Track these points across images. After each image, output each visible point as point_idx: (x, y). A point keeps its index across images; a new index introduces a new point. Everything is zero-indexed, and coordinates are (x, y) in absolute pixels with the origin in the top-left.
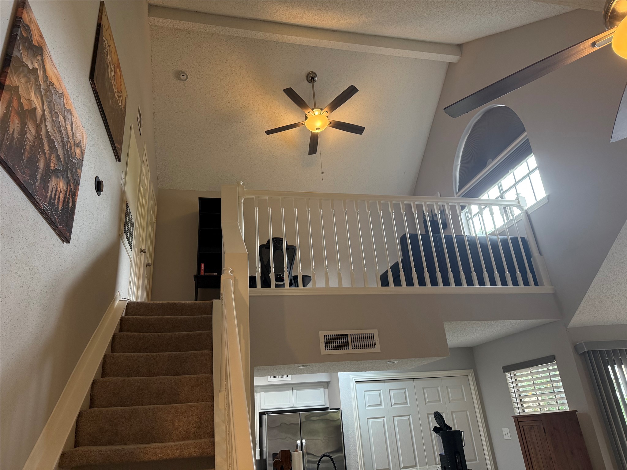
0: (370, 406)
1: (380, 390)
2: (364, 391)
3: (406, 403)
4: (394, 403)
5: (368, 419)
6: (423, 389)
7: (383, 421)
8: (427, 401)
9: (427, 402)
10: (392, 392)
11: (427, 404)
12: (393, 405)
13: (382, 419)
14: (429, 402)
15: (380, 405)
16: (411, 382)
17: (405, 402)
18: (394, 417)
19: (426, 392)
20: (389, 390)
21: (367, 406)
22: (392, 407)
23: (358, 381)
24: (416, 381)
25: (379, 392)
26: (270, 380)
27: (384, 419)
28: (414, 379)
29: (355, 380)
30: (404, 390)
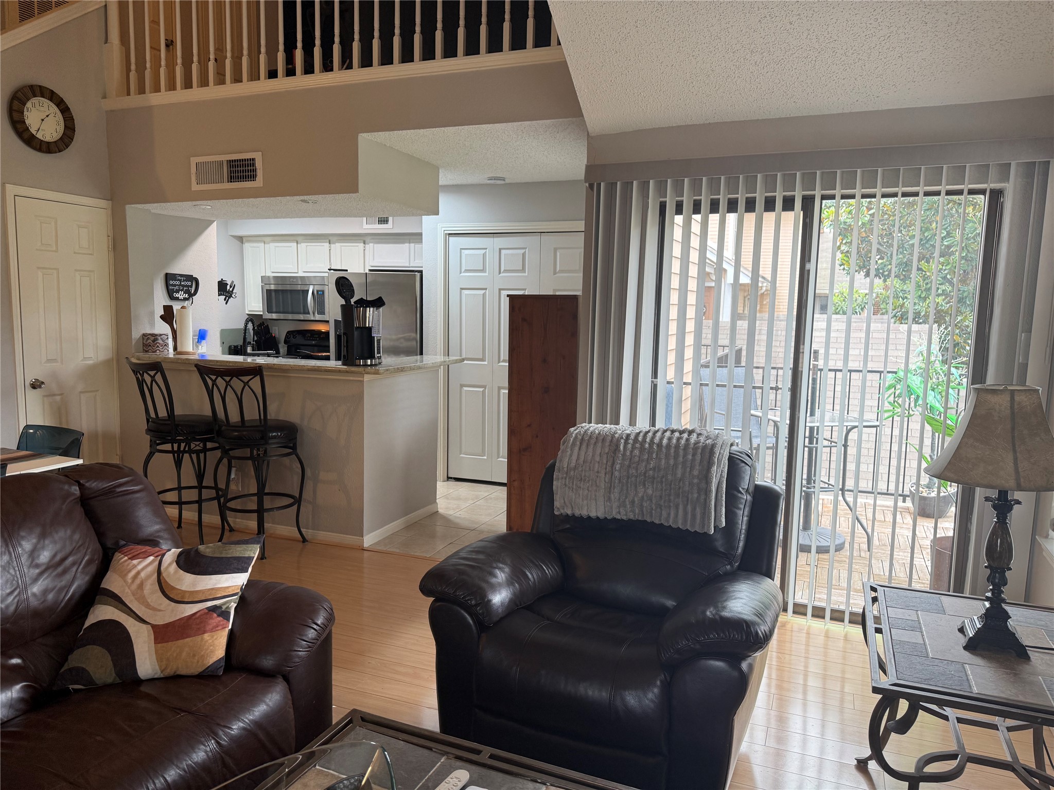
0: (467, 271)
1: (486, 249)
2: (461, 249)
3: (523, 270)
4: (504, 270)
5: (462, 289)
6: (555, 250)
7: (484, 295)
8: (558, 269)
9: (557, 271)
10: (503, 252)
11: (557, 275)
12: (503, 273)
13: (482, 292)
14: (561, 271)
15: (483, 271)
16: (536, 238)
17: (521, 269)
18: (500, 290)
19: (558, 254)
20: (500, 250)
21: (463, 271)
22: (500, 275)
23: (452, 234)
24: (544, 237)
25: (484, 251)
26: (365, 226)
27: (485, 292)
28: (541, 232)
29: (444, 231)
30: (523, 251)
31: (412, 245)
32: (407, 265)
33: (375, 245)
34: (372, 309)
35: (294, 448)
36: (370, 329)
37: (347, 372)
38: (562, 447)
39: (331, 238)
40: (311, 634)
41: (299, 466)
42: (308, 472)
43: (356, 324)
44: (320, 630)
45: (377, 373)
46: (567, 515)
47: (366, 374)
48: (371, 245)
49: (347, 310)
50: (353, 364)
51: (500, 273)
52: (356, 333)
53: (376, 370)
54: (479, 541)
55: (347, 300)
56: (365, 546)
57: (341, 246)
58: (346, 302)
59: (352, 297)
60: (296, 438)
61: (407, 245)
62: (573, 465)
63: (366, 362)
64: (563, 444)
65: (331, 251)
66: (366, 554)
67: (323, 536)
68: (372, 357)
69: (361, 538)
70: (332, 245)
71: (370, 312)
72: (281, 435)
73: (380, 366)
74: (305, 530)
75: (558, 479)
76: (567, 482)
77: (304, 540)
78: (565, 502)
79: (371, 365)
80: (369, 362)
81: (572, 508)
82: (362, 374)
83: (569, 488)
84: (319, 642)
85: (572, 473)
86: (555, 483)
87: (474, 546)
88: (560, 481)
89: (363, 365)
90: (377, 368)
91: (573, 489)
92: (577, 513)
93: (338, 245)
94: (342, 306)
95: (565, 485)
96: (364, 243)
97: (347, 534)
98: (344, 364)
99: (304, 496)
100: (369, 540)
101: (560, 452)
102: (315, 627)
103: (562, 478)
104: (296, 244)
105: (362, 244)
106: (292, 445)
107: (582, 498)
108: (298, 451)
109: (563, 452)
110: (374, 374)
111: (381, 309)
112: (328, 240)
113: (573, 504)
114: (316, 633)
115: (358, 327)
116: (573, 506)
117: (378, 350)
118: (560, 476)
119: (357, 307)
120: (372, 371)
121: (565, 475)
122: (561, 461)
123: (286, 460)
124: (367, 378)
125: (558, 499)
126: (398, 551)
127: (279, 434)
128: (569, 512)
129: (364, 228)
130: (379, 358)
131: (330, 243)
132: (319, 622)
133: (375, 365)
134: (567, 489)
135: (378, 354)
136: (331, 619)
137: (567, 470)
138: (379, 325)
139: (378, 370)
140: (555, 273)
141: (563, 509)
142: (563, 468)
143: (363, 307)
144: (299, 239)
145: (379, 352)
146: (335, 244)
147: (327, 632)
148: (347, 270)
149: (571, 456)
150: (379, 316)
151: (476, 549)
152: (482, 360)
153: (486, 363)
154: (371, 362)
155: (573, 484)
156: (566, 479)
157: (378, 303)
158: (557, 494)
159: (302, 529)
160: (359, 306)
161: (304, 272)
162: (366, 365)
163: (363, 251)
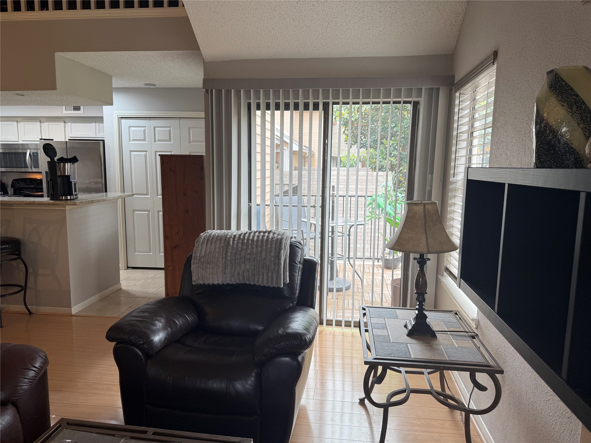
0: (133, 140)
2: (129, 127)
5: (131, 151)
7: (146, 155)
8: (191, 140)
10: (156, 129)
12: (157, 141)
13: (144, 153)
14: (193, 141)
15: (144, 140)
16: (177, 121)
17: (169, 139)
18: (156, 152)
19: (191, 131)
21: (131, 140)
22: (156, 143)
23: (123, 117)
24: (182, 120)
25: (144, 128)
26: (65, 112)
27: (146, 153)
28: (180, 118)
29: (118, 115)
30: (169, 129)
31: (97, 124)
32: (94, 136)
33: (72, 124)
34: (69, 164)
35: (19, 255)
36: (68, 177)
37: (53, 204)
38: (196, 245)
39: (41, 119)
40: (31, 374)
41: (24, 266)
42: (30, 270)
43: (59, 174)
44: (37, 370)
45: (75, 204)
46: (200, 284)
47: (67, 205)
48: (69, 124)
49: (52, 165)
50: (58, 199)
51: (155, 142)
52: (59, 180)
53: (73, 202)
54: (145, 305)
55: (52, 158)
56: (73, 313)
57: (49, 124)
58: (51, 159)
59: (55, 156)
60: (20, 248)
61: (94, 124)
62: (203, 254)
63: (66, 198)
64: (197, 243)
65: (42, 127)
66: (74, 318)
67: (43, 309)
68: (71, 194)
69: (70, 309)
70: (42, 124)
71: (68, 166)
72: (9, 247)
73: (77, 200)
74: (30, 306)
75: (194, 264)
76: (200, 266)
77: (30, 313)
78: (198, 277)
79: (71, 199)
80: (69, 197)
81: (203, 280)
82: (64, 206)
83: (201, 268)
84: (37, 378)
85: (202, 260)
86: (192, 266)
87: (141, 308)
88: (195, 265)
89: (65, 200)
90: (75, 201)
91: (203, 269)
92: (206, 282)
93: (46, 124)
94: (48, 162)
95: (199, 267)
96: (64, 123)
97: (60, 307)
98: (51, 200)
99: (29, 285)
100: (75, 310)
101: (195, 247)
102: (34, 369)
103: (196, 263)
104: (16, 123)
105: (63, 123)
106: (17, 253)
107: (209, 274)
108: (22, 256)
109: (196, 247)
110: (72, 205)
111: (76, 164)
112: (39, 121)
113: (203, 277)
114: (35, 373)
115: (60, 176)
116: (204, 278)
117: (75, 190)
118: (195, 262)
119: (59, 163)
120: (71, 203)
121: (198, 261)
122: (195, 253)
123: (14, 263)
124: (68, 208)
125: (194, 275)
126: (95, 315)
127: (8, 246)
128: (202, 283)
129: (64, 113)
130: (76, 195)
131: (40, 123)
132: (37, 366)
133: (73, 199)
134: (200, 269)
135: (75, 192)
136: (46, 362)
137: (199, 258)
138: (75, 174)
139: (75, 203)
140: (190, 142)
141: (198, 281)
142: (197, 257)
143: (63, 163)
144: (19, 119)
145: (75, 191)
146: (44, 123)
147: (43, 371)
148: (53, 140)
149: (201, 249)
150: (74, 168)
151: (142, 310)
152: (147, 194)
153: (149, 196)
154: (70, 197)
155: (203, 266)
156: (199, 263)
157: (74, 160)
158: (194, 272)
159: (28, 306)
160: (60, 162)
161: (23, 141)
162: (67, 200)
163: (63, 127)
